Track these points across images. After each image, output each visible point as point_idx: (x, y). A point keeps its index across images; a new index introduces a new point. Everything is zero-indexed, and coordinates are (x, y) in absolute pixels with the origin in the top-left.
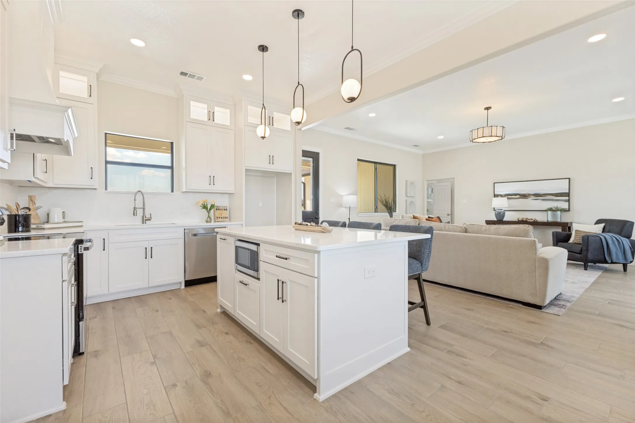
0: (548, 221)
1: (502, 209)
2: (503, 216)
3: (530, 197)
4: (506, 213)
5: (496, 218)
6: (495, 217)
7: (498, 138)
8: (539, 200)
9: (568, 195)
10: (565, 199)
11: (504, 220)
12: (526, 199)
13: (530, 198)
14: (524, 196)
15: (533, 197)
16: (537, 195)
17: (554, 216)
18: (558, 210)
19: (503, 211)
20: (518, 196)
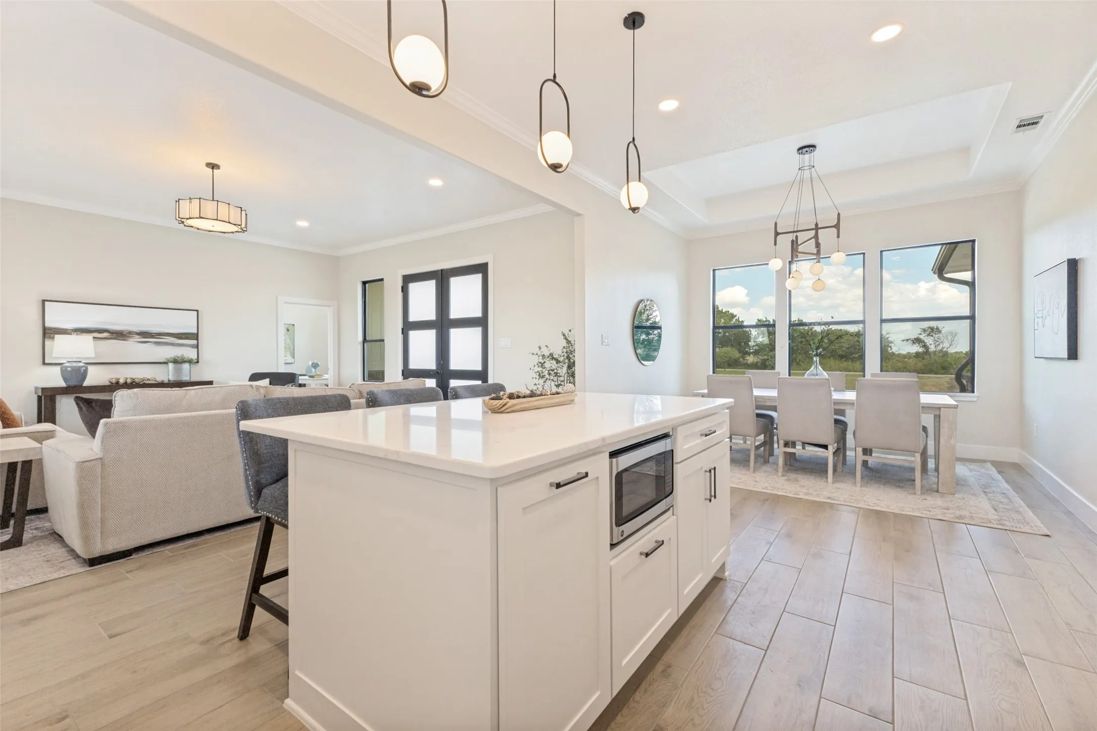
0: (169, 381)
1: (80, 362)
2: (84, 376)
3: (131, 337)
4: (90, 368)
5: (65, 380)
6: (61, 378)
7: (235, 229)
8: (149, 343)
9: (196, 336)
10: (192, 343)
11: (86, 384)
12: (125, 340)
13: (132, 340)
14: (120, 335)
15: (138, 338)
16: (145, 335)
17: (178, 371)
18: (185, 362)
19: (83, 364)
20: (105, 335)
